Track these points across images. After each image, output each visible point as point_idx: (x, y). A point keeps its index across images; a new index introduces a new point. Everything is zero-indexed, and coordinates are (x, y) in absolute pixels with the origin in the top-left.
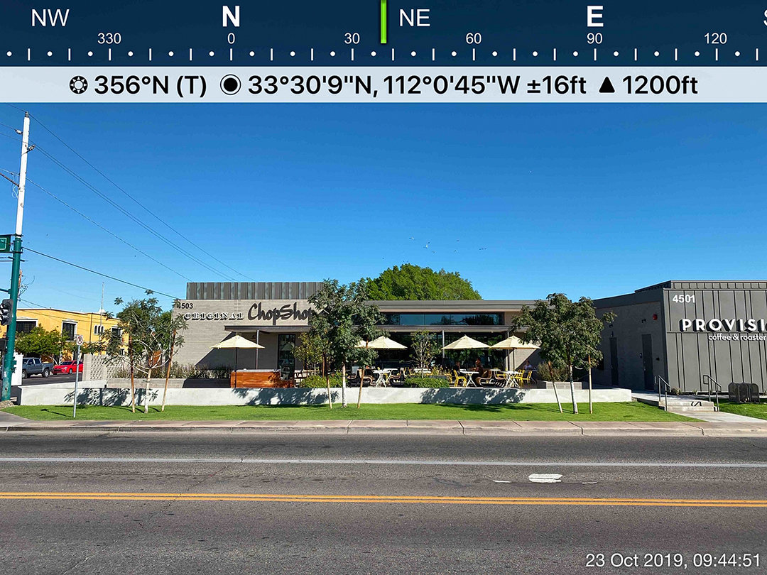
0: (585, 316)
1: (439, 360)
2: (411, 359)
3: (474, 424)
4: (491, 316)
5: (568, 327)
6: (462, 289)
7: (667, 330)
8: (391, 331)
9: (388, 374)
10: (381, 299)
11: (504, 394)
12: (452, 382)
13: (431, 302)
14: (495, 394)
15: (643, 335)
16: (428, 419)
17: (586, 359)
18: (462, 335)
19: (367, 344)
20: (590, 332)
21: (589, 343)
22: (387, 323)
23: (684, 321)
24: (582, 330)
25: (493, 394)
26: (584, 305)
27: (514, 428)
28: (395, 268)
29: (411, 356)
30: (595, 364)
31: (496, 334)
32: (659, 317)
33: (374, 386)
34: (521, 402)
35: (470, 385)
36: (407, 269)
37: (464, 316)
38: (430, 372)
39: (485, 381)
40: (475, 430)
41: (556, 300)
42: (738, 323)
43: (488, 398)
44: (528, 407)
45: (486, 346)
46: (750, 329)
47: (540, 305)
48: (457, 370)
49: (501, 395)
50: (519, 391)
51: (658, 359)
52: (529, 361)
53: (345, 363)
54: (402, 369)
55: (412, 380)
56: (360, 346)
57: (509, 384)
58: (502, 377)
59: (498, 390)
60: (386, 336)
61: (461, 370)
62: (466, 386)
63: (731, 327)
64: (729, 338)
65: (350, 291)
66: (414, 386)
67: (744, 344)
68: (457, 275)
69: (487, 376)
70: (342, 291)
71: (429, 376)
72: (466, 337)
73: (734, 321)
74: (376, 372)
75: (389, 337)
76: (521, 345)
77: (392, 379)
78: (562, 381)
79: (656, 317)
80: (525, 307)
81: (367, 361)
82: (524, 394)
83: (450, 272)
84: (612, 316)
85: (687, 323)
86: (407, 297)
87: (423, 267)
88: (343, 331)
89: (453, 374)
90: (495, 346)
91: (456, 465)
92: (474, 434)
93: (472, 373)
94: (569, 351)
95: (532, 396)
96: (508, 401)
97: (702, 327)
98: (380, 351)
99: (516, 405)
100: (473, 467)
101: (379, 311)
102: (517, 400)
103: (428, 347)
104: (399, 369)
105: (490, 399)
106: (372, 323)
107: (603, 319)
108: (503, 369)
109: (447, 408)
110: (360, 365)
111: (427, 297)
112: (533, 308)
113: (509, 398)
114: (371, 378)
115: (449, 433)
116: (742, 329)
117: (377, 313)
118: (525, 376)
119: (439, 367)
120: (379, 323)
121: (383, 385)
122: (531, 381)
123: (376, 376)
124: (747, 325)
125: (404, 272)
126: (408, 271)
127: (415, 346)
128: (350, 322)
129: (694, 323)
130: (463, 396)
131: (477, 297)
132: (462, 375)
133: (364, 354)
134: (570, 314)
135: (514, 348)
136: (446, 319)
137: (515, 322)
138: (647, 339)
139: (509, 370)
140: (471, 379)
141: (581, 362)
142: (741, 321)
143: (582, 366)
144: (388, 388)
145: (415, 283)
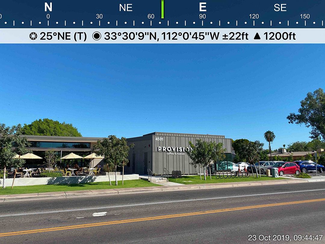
0: (123, 145)
1: (59, 164)
2: (44, 163)
3: (71, 192)
4: (85, 144)
5: (116, 149)
6: (73, 132)
7: (153, 151)
8: (33, 150)
9: (32, 171)
10: (31, 134)
11: (87, 179)
12: (64, 174)
13: (57, 137)
14: (83, 179)
15: (145, 153)
16: (49, 192)
17: (122, 163)
18: (70, 152)
19: (19, 156)
20: (125, 151)
21: (124, 156)
22: (31, 146)
23: (159, 147)
24: (121, 150)
25: (82, 179)
26: (123, 140)
27: (90, 193)
28: (40, 120)
29: (44, 162)
30: (126, 164)
31: (86, 152)
32: (151, 146)
33: (23, 177)
34: (94, 182)
35: (72, 175)
36: (46, 121)
37: (73, 144)
38: (53, 170)
39: (80, 173)
40: (72, 195)
41: (112, 138)
42: (176, 148)
43: (80, 181)
44: (97, 184)
45: (82, 157)
46: (180, 151)
47: (105, 140)
48: (67, 168)
49: (86, 179)
50: (94, 177)
51: (149, 162)
52: (100, 164)
53: (6, 166)
54: (39, 168)
55: (44, 174)
56: (15, 157)
57: (90, 174)
58: (88, 171)
59: (84, 177)
60: (30, 153)
61: (69, 169)
62: (70, 175)
63: (174, 150)
64: (173, 154)
65: (12, 130)
66: (44, 176)
67: (178, 156)
68: (71, 125)
69: (81, 171)
70: (7, 130)
71: (53, 172)
72: (72, 153)
73: (175, 147)
74: (24, 170)
75: (33, 153)
76: (96, 157)
77: (33, 174)
78: (113, 172)
79: (149, 145)
80: (99, 140)
81: (19, 165)
82: (96, 178)
83: (68, 124)
84: (133, 145)
85: (160, 148)
86: (45, 134)
87: (54, 120)
88: (6, 150)
89: (65, 171)
90: (85, 157)
91: (60, 212)
92: (71, 197)
93: (74, 169)
94: (116, 159)
95: (100, 179)
96: (89, 181)
97: (165, 150)
98: (27, 160)
99: (92, 183)
100: (68, 212)
101: (28, 140)
102: (92, 181)
103: (53, 158)
104: (37, 169)
105: (81, 181)
106: (23, 146)
107: (130, 146)
108: (88, 167)
109: (60, 186)
110: (15, 167)
111: (55, 134)
112: (102, 141)
113: (89, 180)
114: (21, 173)
115: (60, 198)
116: (177, 151)
117: (27, 142)
118: (97, 170)
119: (58, 167)
120: (27, 146)
121: (28, 177)
122: (100, 173)
123: (25, 172)
124: (179, 149)
125: (44, 122)
126: (47, 122)
127: (47, 158)
128: (10, 146)
129: (162, 148)
130: (68, 180)
131: (80, 135)
132: (69, 170)
133: (17, 161)
134: (117, 144)
135: (94, 158)
136: (64, 145)
137: (94, 147)
138: (146, 154)
139: (91, 168)
140: (73, 172)
141: (120, 164)
142: (177, 148)
143: (120, 165)
144: (31, 178)
145: (50, 128)
